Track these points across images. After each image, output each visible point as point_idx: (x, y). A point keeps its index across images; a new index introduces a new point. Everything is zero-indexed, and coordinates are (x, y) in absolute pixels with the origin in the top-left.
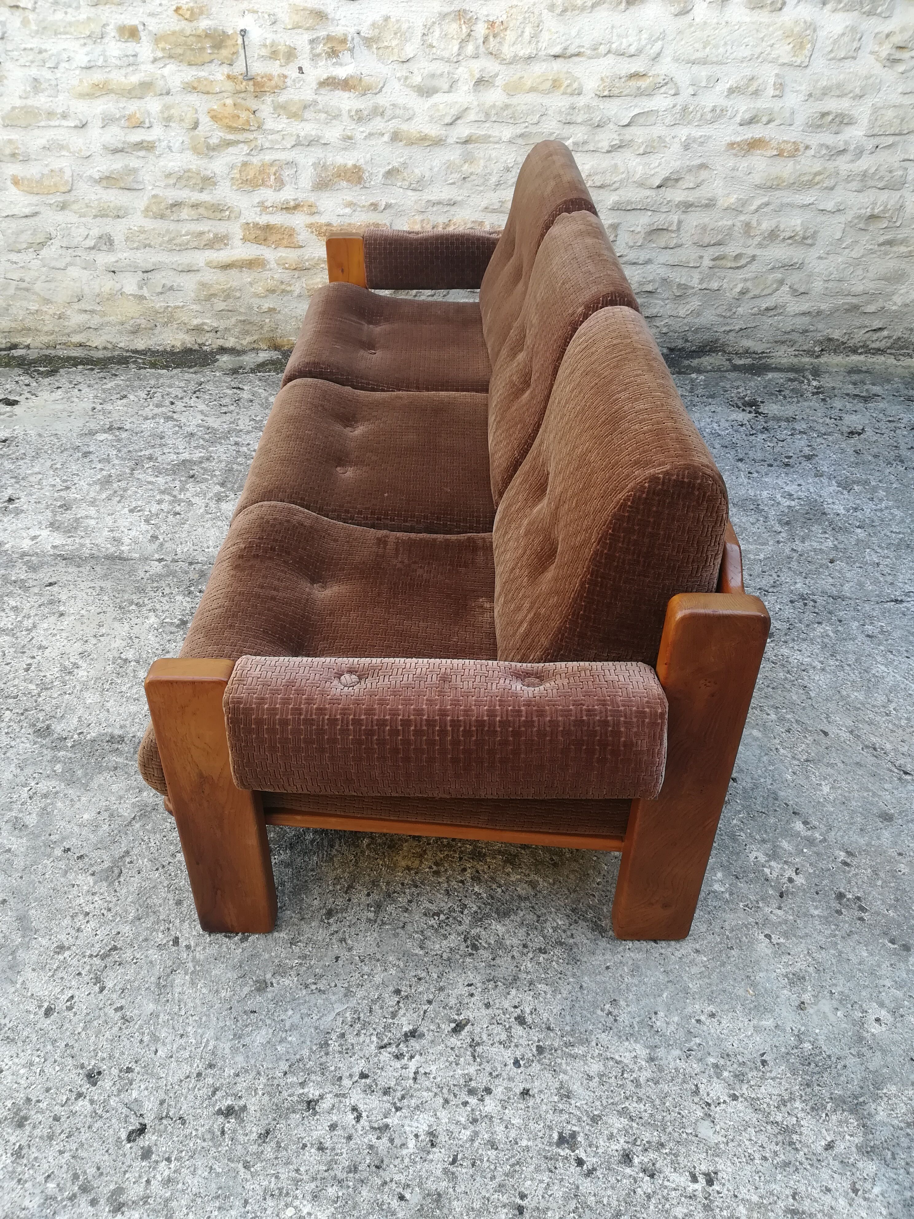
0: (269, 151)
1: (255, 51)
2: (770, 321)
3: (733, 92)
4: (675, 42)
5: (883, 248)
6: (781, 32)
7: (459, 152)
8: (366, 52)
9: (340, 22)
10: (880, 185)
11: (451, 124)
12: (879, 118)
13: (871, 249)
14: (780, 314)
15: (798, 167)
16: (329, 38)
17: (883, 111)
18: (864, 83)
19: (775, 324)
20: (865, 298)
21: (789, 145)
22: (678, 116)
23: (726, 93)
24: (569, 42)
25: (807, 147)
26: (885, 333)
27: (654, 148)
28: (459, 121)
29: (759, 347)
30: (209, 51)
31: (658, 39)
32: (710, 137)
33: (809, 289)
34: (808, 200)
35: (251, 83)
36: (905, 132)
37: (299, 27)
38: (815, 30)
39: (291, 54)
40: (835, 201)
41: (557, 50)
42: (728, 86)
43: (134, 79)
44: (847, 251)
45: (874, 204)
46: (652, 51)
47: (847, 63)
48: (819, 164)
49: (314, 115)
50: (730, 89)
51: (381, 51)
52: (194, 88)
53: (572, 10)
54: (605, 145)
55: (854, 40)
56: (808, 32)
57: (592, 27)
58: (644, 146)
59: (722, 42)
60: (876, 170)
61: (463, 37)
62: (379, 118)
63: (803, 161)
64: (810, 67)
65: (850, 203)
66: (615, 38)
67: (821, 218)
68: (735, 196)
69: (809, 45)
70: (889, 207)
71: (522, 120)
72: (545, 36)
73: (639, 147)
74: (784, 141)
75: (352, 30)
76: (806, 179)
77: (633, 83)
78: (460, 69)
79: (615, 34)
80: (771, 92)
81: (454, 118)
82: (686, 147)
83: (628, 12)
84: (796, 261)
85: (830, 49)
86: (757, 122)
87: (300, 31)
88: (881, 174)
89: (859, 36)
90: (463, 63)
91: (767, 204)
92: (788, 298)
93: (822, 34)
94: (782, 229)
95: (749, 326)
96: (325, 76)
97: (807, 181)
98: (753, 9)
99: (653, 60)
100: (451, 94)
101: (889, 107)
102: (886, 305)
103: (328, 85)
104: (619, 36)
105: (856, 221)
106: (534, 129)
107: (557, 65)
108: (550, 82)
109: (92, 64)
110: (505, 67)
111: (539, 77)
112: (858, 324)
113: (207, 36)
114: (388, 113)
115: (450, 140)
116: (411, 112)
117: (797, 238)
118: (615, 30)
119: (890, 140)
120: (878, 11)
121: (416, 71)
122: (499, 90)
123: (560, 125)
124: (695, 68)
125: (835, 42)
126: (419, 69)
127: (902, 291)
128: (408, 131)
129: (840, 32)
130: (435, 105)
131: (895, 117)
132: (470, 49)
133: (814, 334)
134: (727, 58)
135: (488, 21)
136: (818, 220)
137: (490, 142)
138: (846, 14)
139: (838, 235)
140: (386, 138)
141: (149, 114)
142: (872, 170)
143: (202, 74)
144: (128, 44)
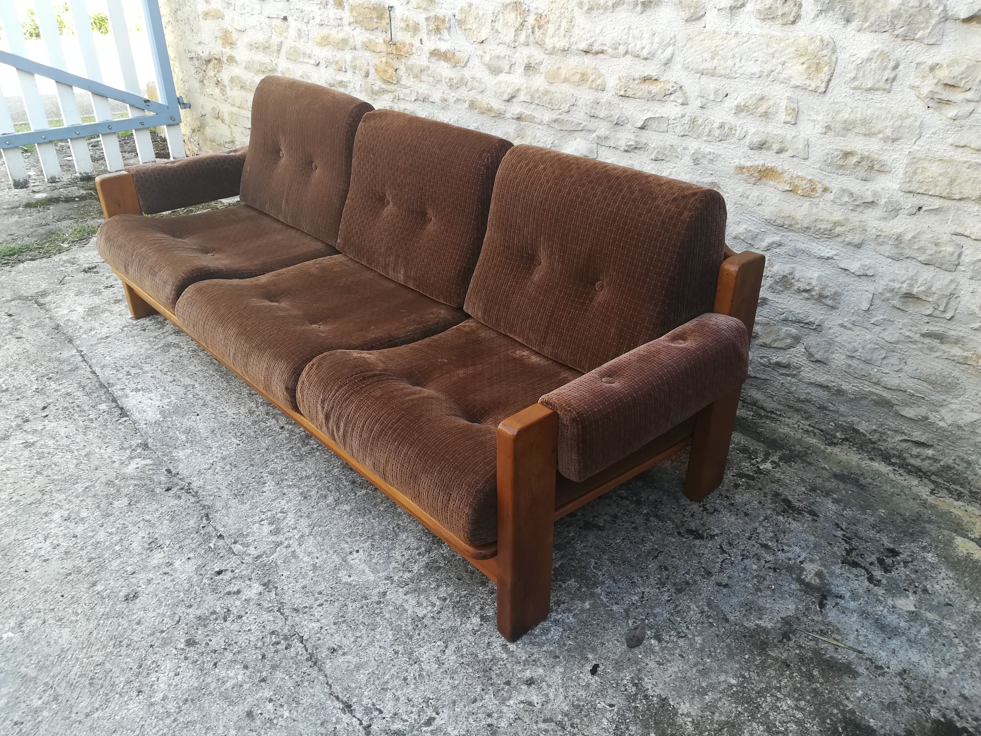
0: (403, 101)
1: (397, 24)
2: (781, 379)
3: (742, 111)
4: (685, 49)
5: (927, 340)
6: (793, 49)
7: (514, 127)
8: (459, 32)
9: (443, 5)
10: (922, 258)
11: (508, 101)
12: (919, 171)
13: (909, 337)
14: (794, 376)
15: (815, 210)
16: (436, 18)
17: (926, 165)
18: (899, 122)
19: (787, 385)
20: (900, 397)
21: (804, 182)
22: (687, 126)
23: (734, 111)
24: (593, 39)
25: (825, 190)
26: (930, 452)
27: (666, 157)
28: (515, 100)
29: (770, 405)
30: (375, 20)
31: (669, 44)
32: (720, 156)
33: (827, 359)
34: (827, 252)
35: (394, 47)
36: (957, 197)
37: (420, 8)
38: (834, 51)
39: (416, 29)
40: (862, 262)
41: (583, 46)
42: (736, 103)
43: (341, 36)
44: (878, 329)
45: (913, 280)
46: (662, 56)
47: (878, 96)
48: (840, 213)
49: (427, 78)
50: (737, 107)
51: (467, 32)
52: (367, 47)
53: (598, 8)
54: (622, 144)
55: (885, 68)
56: (825, 52)
57: (613, 27)
58: (655, 152)
59: (730, 55)
60: (914, 237)
61: (517, 25)
62: (464, 87)
63: (821, 205)
64: (828, 95)
65: (881, 270)
66: (630, 39)
67: (843, 279)
68: (745, 226)
69: (827, 68)
70: (934, 289)
71: (557, 107)
72: (576, 31)
73: (652, 153)
74: (798, 177)
75: (450, 13)
76: (823, 226)
77: (645, 87)
78: (517, 54)
79: (631, 36)
80: (782, 117)
81: (510, 96)
82: (696, 162)
83: (644, 14)
84: (812, 319)
85: (853, 75)
86: (768, 149)
87: (421, 10)
88: (921, 244)
89: (892, 64)
90: (519, 49)
91: (780, 245)
92: (802, 360)
93: (843, 56)
94: (796, 278)
95: (758, 375)
96: (433, 49)
97: (826, 230)
98: (764, 20)
99: (666, 64)
100: (511, 75)
101: (933, 160)
102: (931, 417)
103: (435, 55)
104: (634, 38)
105: (888, 295)
106: (565, 117)
107: (588, 60)
108: (579, 76)
109: (323, 23)
110: (547, 56)
111: (571, 69)
112: (893, 425)
113: (374, 9)
114: (469, 84)
115: (508, 115)
116: (483, 85)
117: (813, 293)
118: (631, 32)
119: (937, 203)
120: (917, 36)
121: (488, 52)
122: (543, 76)
123: (588, 118)
124: (704, 78)
125: (859, 67)
126: (490, 50)
127: (953, 407)
128: (481, 102)
129: (865, 56)
130: (500, 83)
131: (940, 175)
132: (522, 38)
133: (836, 416)
134: (735, 72)
135: (537, 14)
136: (841, 280)
137: (535, 122)
138: (873, 35)
139: (865, 306)
140: (466, 105)
141: (345, 62)
142: (908, 236)
143: (372, 37)
144: (338, 11)
